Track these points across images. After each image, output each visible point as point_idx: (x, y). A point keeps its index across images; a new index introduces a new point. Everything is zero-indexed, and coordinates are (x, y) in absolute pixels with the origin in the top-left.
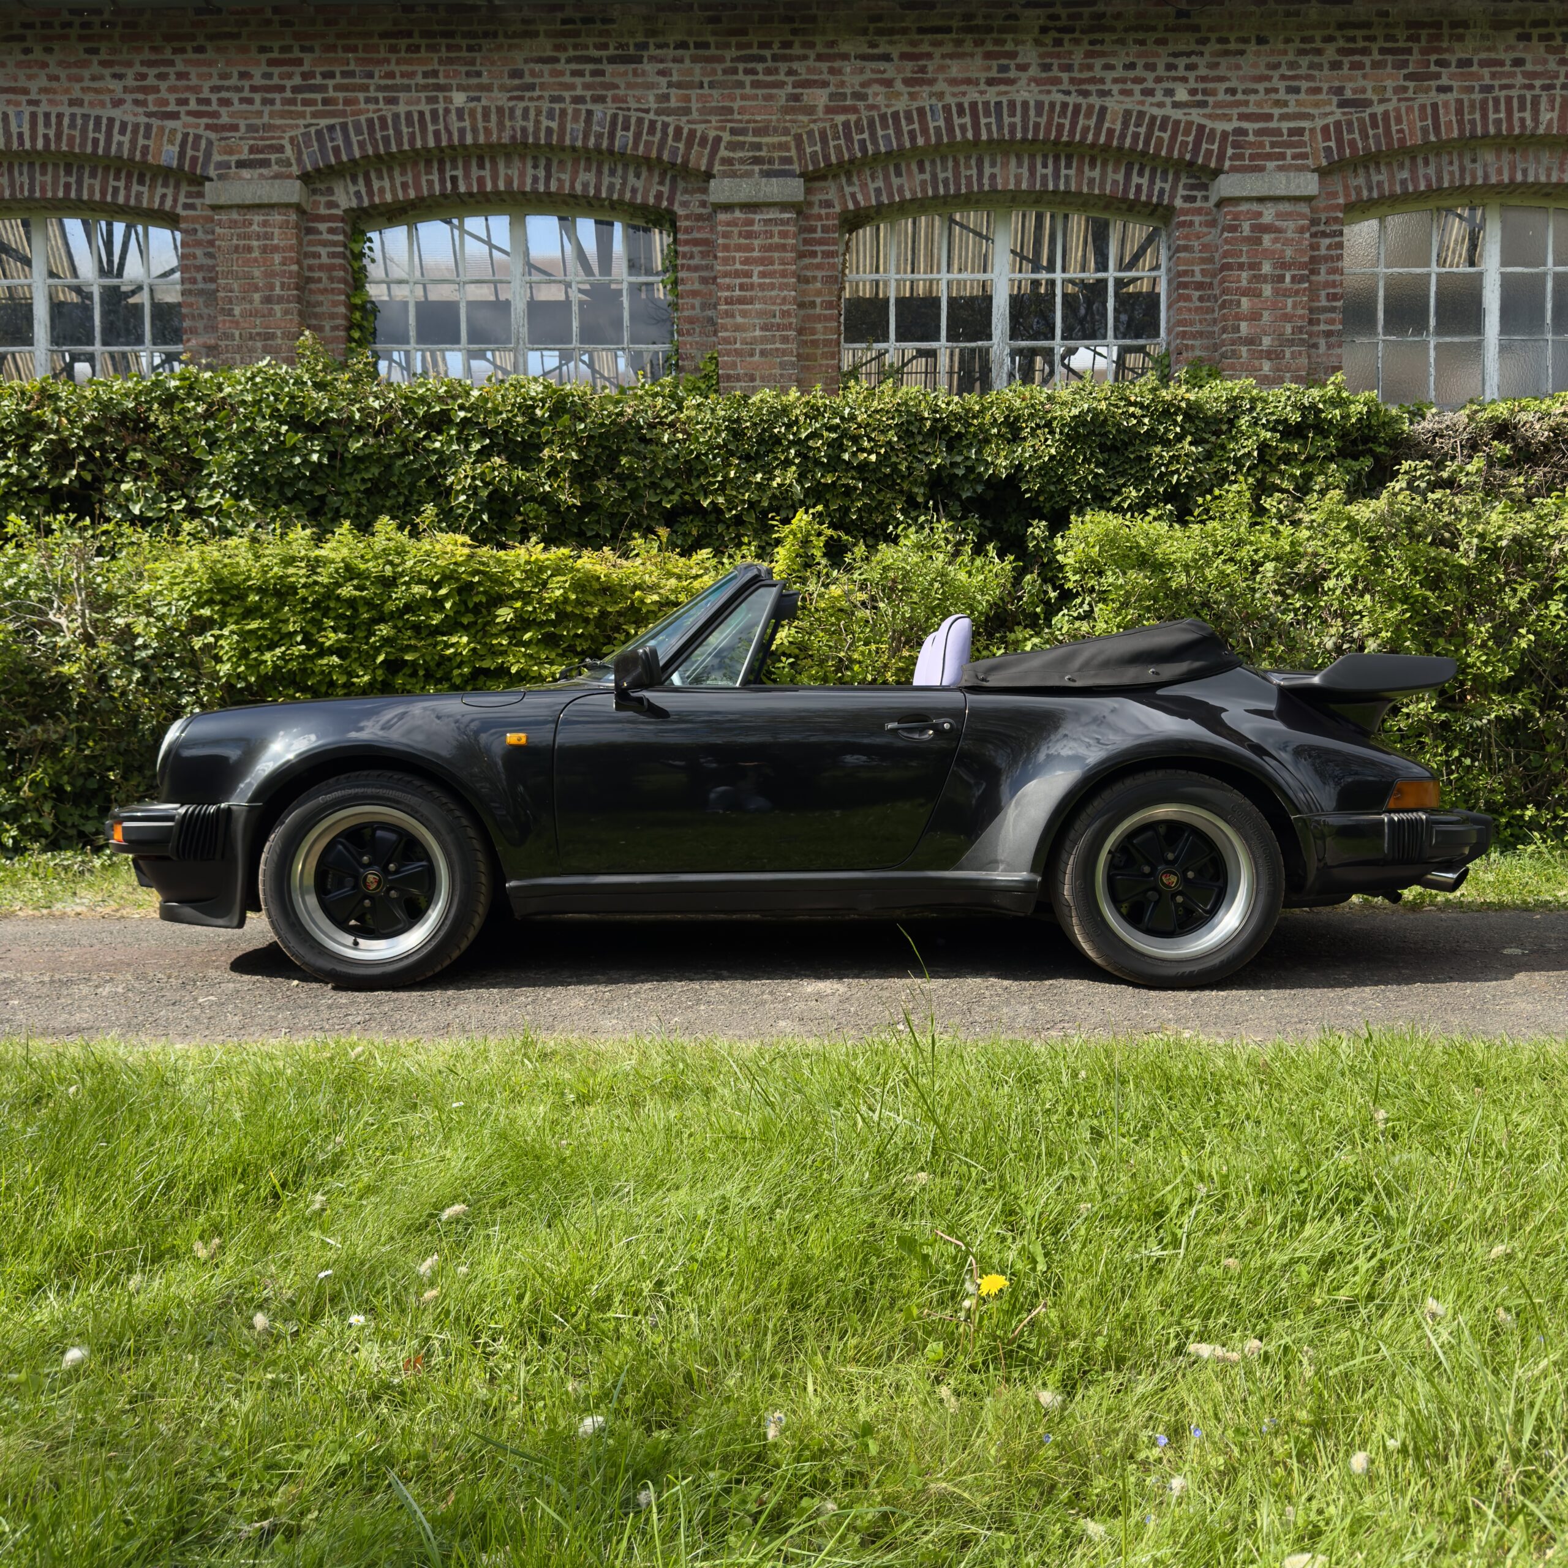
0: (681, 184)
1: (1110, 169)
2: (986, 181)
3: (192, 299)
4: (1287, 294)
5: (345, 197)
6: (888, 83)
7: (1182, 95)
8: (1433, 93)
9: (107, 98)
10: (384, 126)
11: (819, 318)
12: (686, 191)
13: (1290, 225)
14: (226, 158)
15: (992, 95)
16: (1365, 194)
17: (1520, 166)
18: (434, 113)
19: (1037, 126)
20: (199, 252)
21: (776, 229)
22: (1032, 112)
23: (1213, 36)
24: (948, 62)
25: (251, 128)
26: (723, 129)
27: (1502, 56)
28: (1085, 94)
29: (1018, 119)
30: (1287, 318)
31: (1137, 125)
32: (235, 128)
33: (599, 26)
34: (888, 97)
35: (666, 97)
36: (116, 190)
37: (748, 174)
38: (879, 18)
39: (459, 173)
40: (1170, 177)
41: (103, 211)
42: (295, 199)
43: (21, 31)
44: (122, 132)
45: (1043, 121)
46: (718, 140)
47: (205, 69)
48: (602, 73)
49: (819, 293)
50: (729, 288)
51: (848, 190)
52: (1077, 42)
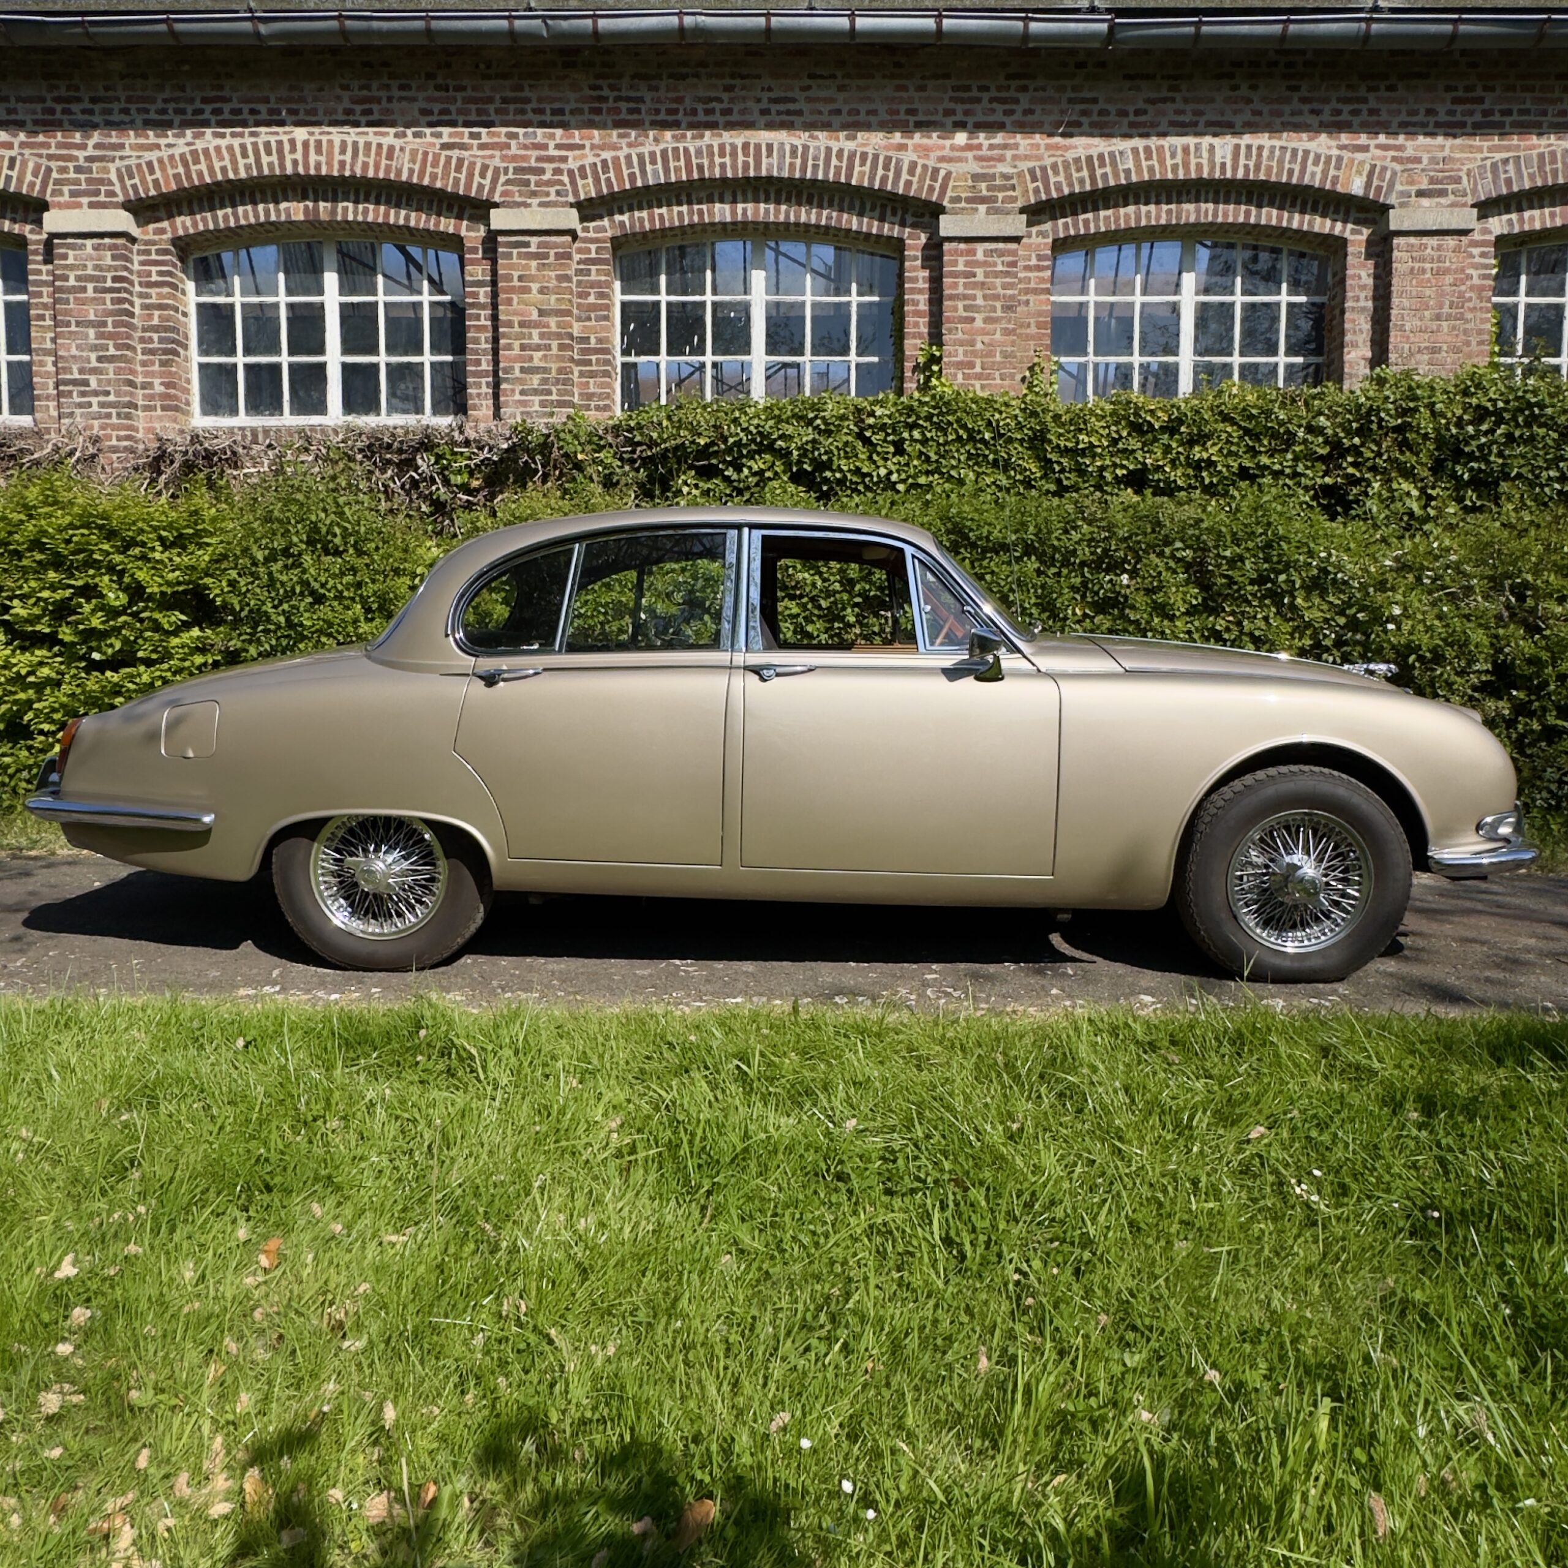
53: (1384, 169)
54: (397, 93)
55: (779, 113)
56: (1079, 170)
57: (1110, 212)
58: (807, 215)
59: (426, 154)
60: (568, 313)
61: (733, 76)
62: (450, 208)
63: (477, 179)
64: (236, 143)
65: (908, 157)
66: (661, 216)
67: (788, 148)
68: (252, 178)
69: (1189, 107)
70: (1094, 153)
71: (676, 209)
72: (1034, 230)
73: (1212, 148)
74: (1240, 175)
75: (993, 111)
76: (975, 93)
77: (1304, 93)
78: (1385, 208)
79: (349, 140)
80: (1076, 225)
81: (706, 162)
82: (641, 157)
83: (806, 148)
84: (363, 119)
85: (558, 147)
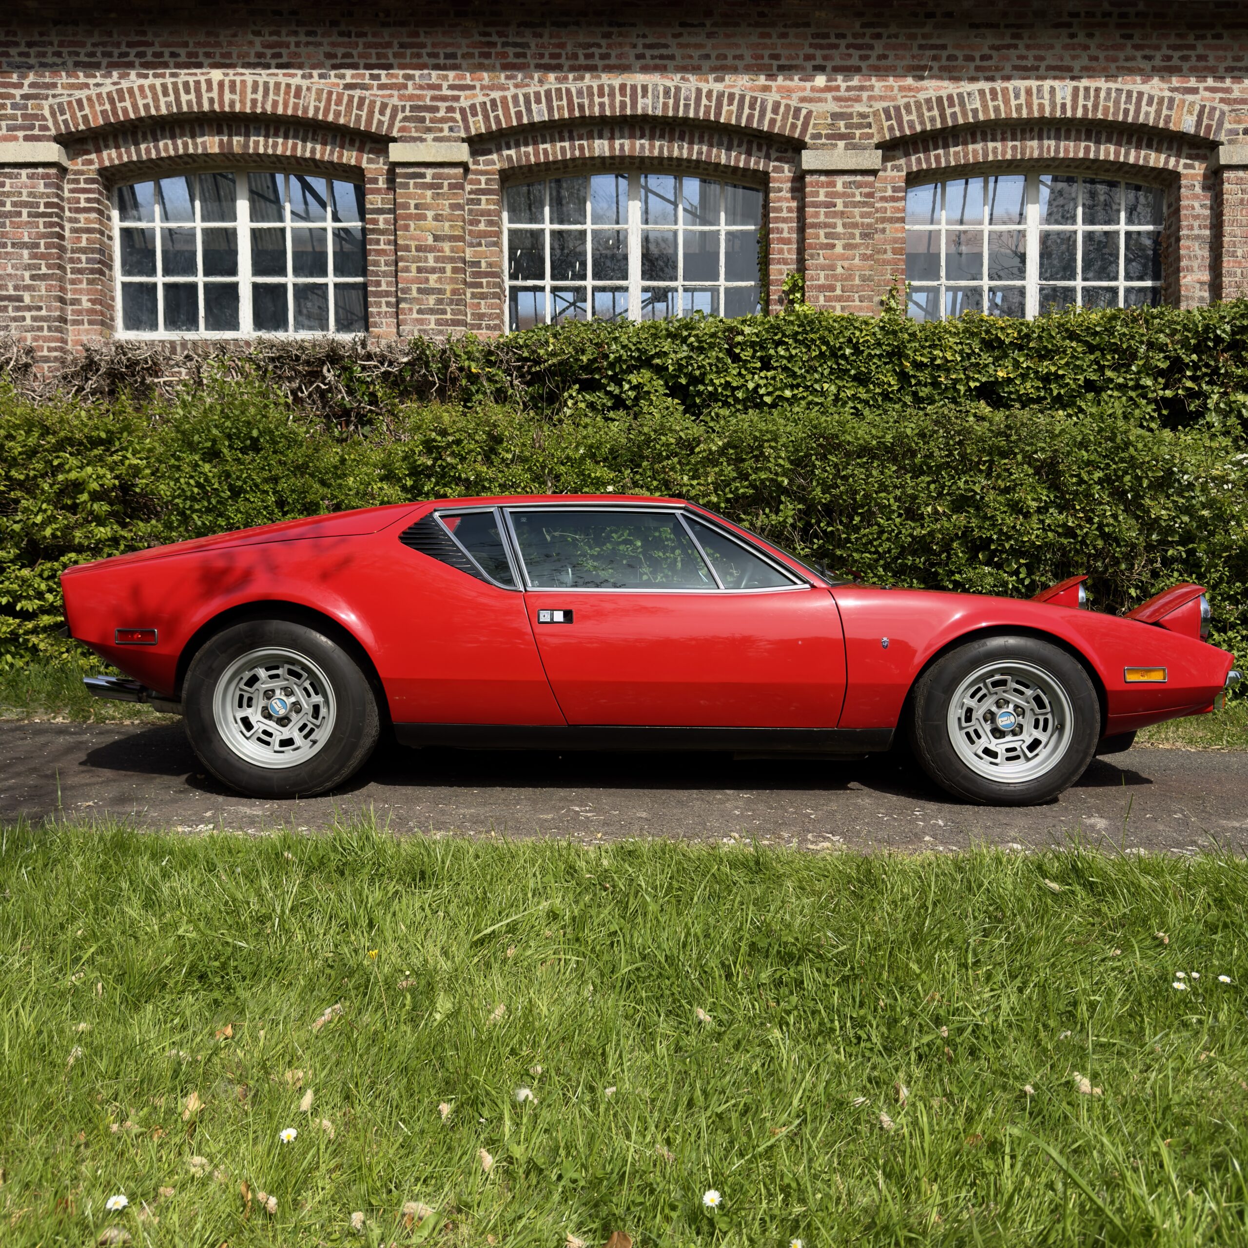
14: (1235, 126)
43: (1068, 19)
44: (1150, 103)
47: (1221, 53)
53: (1213, 109)
54: (303, 38)
55: (653, 57)
56: (930, 109)
57: (959, 148)
58: (680, 150)
59: (330, 93)
60: (461, 239)
61: (610, 25)
62: (352, 143)
63: (377, 115)
64: (158, 82)
65: (772, 97)
66: (545, 151)
67: (661, 89)
68: (171, 115)
69: (1031, 54)
70: (944, 94)
71: (558, 145)
72: (889, 165)
73: (1053, 90)
74: (1079, 114)
75: (850, 56)
76: (833, 40)
77: (1137, 41)
78: (1215, 145)
79: (261, 80)
80: (928, 160)
81: (586, 102)
82: (527, 97)
83: (678, 89)
84: (274, 62)
85: (451, 87)
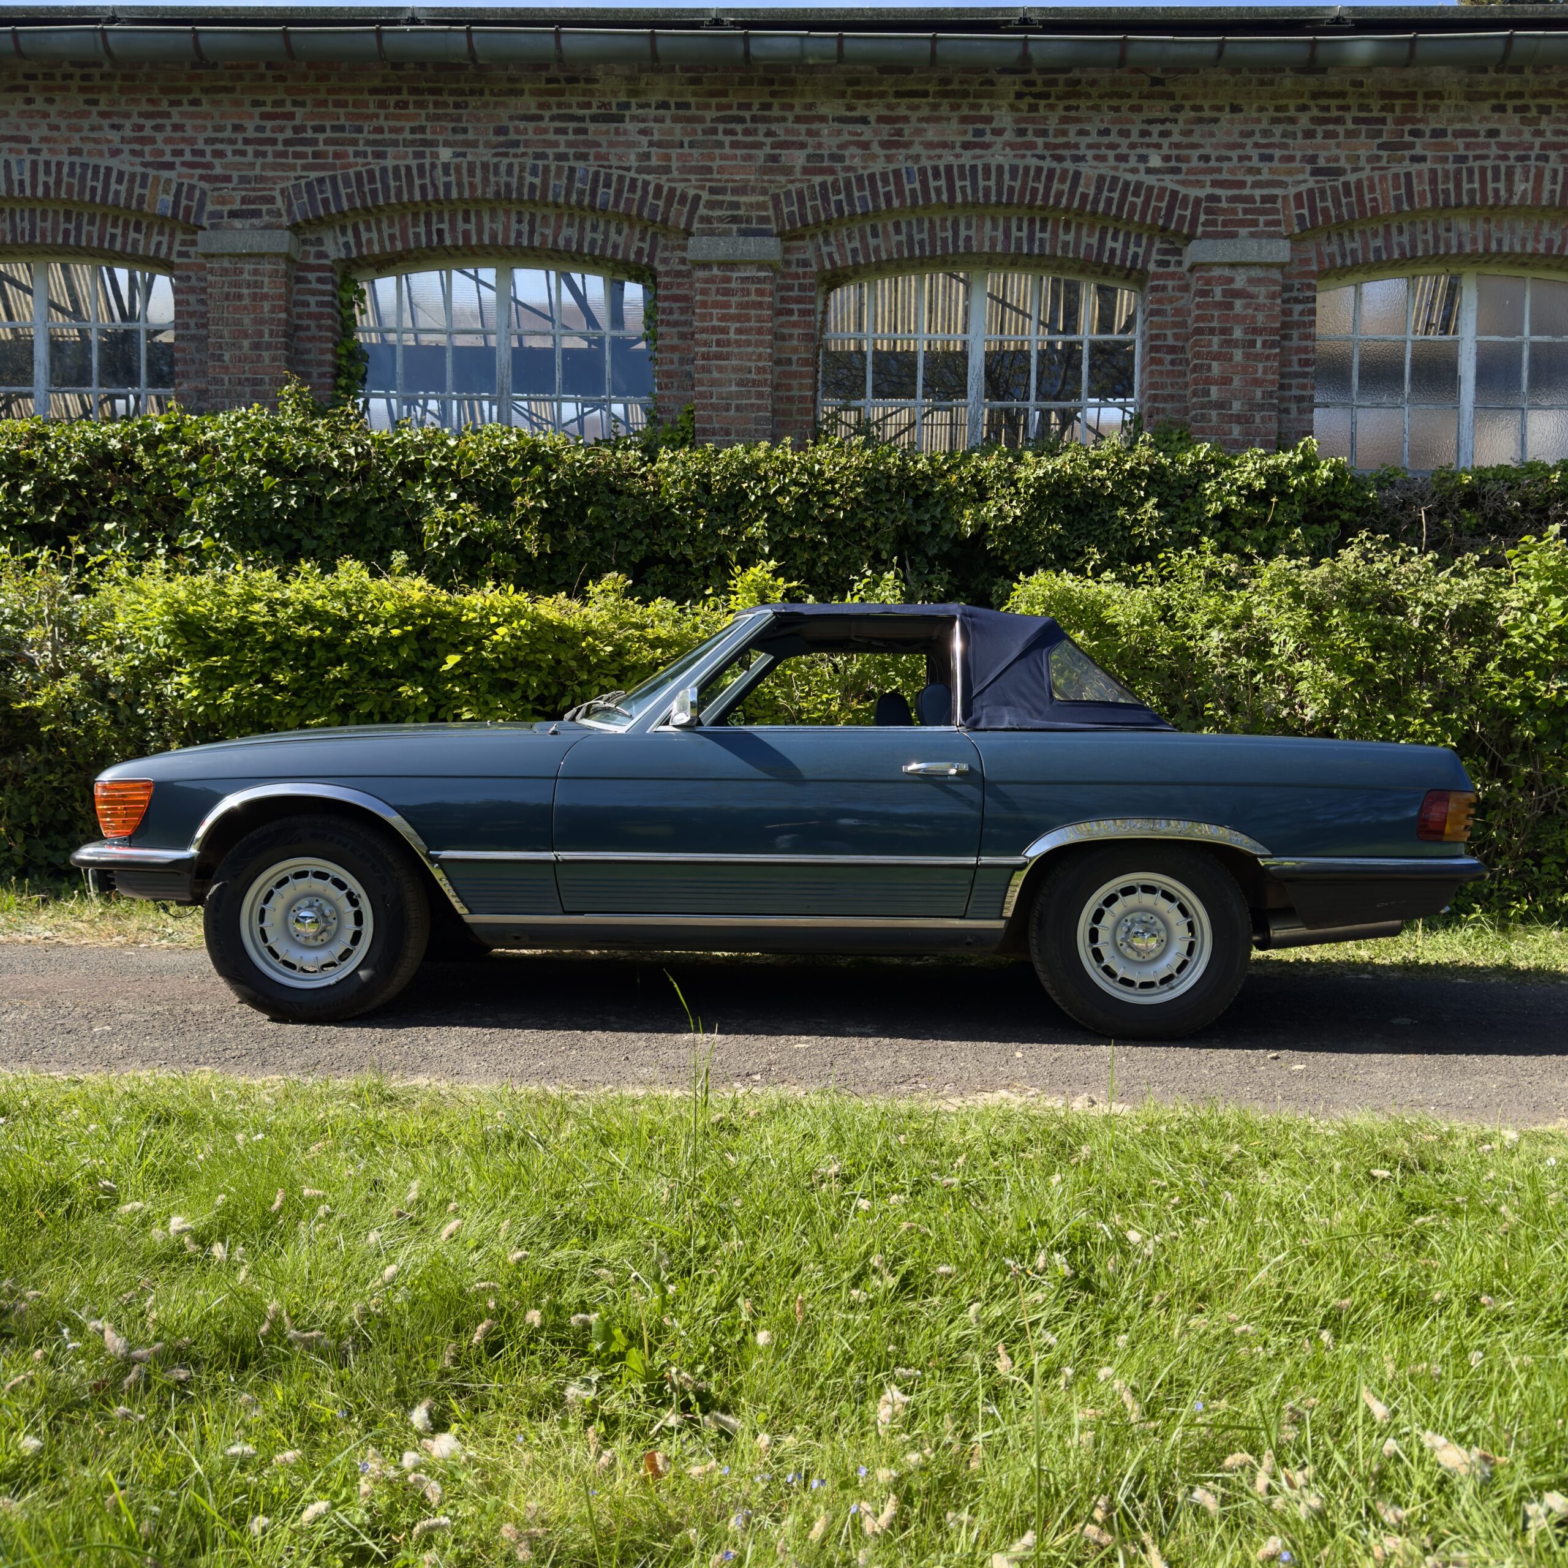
0: (662, 241)
1: (1084, 232)
2: (961, 243)
3: (184, 344)
4: (1257, 357)
5: (334, 247)
6: (865, 145)
7: (1155, 161)
8: (1407, 162)
9: (105, 148)
10: (372, 179)
11: (793, 375)
12: (665, 248)
13: (1261, 291)
14: (219, 208)
15: (967, 158)
16: (1339, 261)
17: (1495, 235)
18: (421, 168)
19: (1011, 189)
20: (192, 298)
21: (753, 287)
22: (1007, 176)
23: (1188, 104)
24: (924, 125)
25: (243, 179)
26: (703, 188)
27: (1476, 126)
28: (1060, 159)
29: (992, 183)
30: (1257, 382)
31: (1111, 190)
32: (228, 179)
33: (582, 85)
34: (864, 159)
35: (647, 156)
36: (113, 237)
37: (726, 233)
38: (856, 82)
39: (445, 226)
40: (1144, 242)
41: (102, 257)
42: (284, 249)
43: (24, 82)
44: (119, 181)
45: (1017, 184)
46: (697, 198)
47: (199, 122)
48: (584, 131)
49: (795, 350)
50: (706, 344)
51: (825, 250)
52: (1051, 107)
53: (192, 188)
77: (103, 107)
